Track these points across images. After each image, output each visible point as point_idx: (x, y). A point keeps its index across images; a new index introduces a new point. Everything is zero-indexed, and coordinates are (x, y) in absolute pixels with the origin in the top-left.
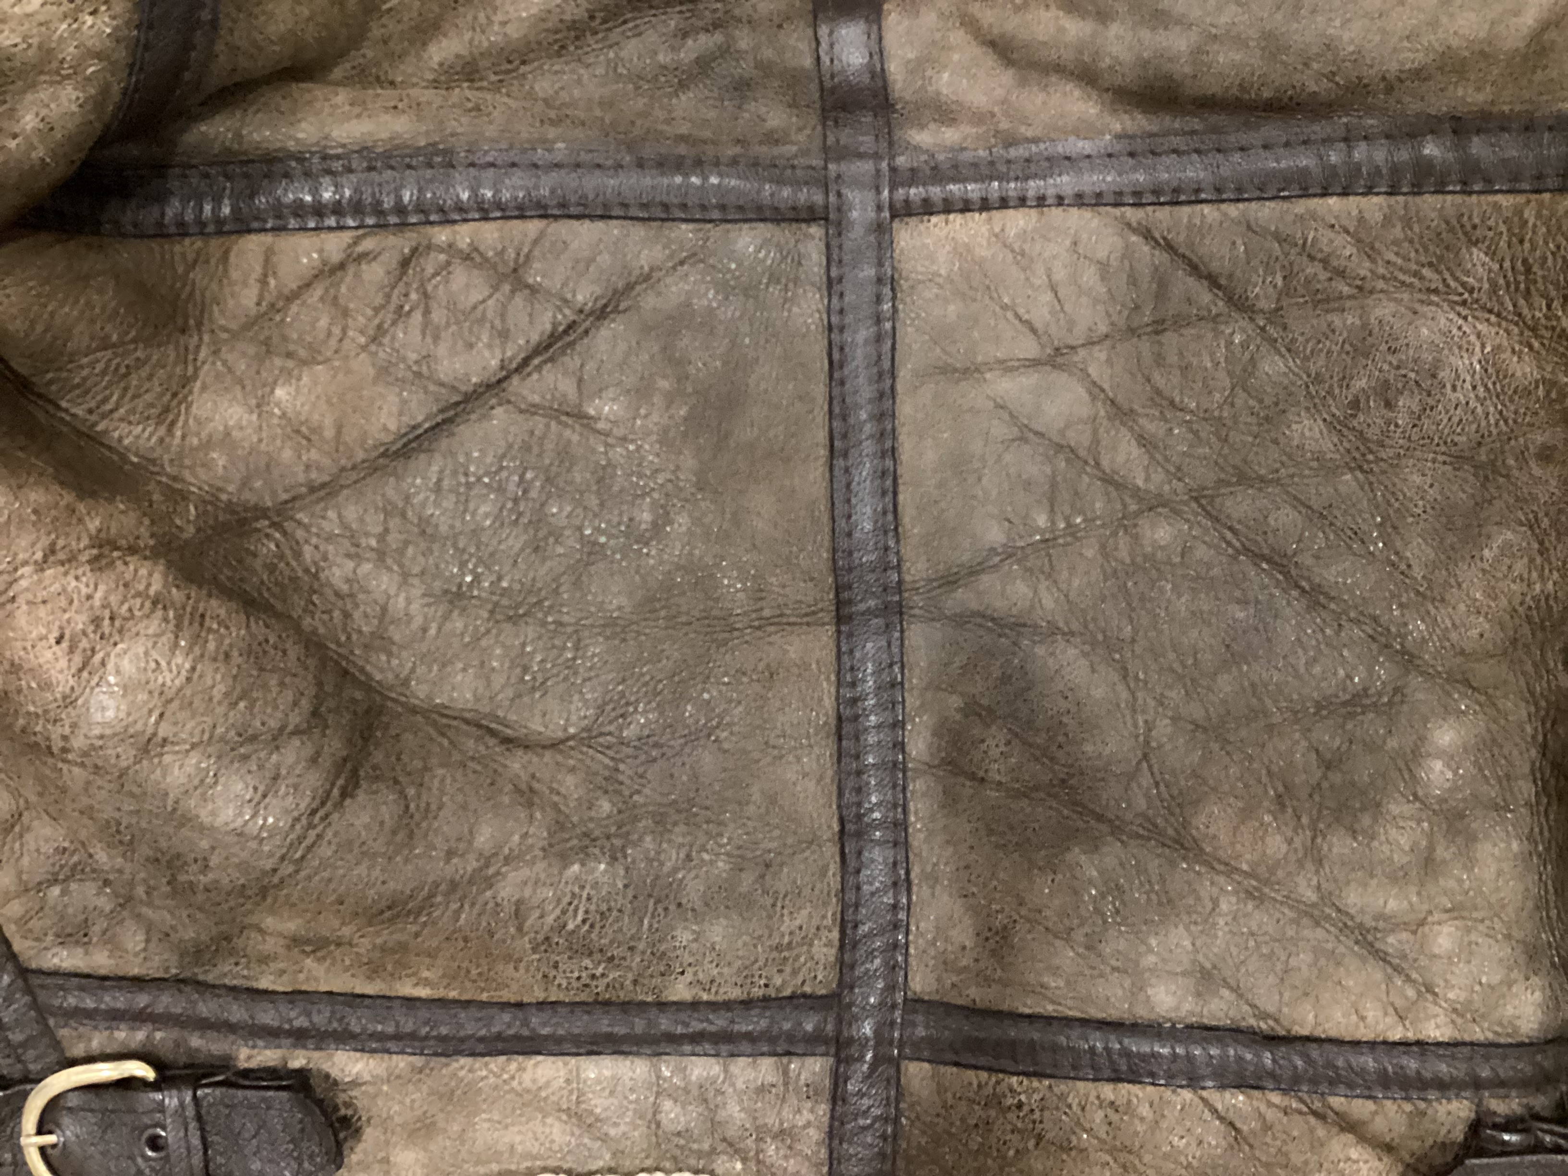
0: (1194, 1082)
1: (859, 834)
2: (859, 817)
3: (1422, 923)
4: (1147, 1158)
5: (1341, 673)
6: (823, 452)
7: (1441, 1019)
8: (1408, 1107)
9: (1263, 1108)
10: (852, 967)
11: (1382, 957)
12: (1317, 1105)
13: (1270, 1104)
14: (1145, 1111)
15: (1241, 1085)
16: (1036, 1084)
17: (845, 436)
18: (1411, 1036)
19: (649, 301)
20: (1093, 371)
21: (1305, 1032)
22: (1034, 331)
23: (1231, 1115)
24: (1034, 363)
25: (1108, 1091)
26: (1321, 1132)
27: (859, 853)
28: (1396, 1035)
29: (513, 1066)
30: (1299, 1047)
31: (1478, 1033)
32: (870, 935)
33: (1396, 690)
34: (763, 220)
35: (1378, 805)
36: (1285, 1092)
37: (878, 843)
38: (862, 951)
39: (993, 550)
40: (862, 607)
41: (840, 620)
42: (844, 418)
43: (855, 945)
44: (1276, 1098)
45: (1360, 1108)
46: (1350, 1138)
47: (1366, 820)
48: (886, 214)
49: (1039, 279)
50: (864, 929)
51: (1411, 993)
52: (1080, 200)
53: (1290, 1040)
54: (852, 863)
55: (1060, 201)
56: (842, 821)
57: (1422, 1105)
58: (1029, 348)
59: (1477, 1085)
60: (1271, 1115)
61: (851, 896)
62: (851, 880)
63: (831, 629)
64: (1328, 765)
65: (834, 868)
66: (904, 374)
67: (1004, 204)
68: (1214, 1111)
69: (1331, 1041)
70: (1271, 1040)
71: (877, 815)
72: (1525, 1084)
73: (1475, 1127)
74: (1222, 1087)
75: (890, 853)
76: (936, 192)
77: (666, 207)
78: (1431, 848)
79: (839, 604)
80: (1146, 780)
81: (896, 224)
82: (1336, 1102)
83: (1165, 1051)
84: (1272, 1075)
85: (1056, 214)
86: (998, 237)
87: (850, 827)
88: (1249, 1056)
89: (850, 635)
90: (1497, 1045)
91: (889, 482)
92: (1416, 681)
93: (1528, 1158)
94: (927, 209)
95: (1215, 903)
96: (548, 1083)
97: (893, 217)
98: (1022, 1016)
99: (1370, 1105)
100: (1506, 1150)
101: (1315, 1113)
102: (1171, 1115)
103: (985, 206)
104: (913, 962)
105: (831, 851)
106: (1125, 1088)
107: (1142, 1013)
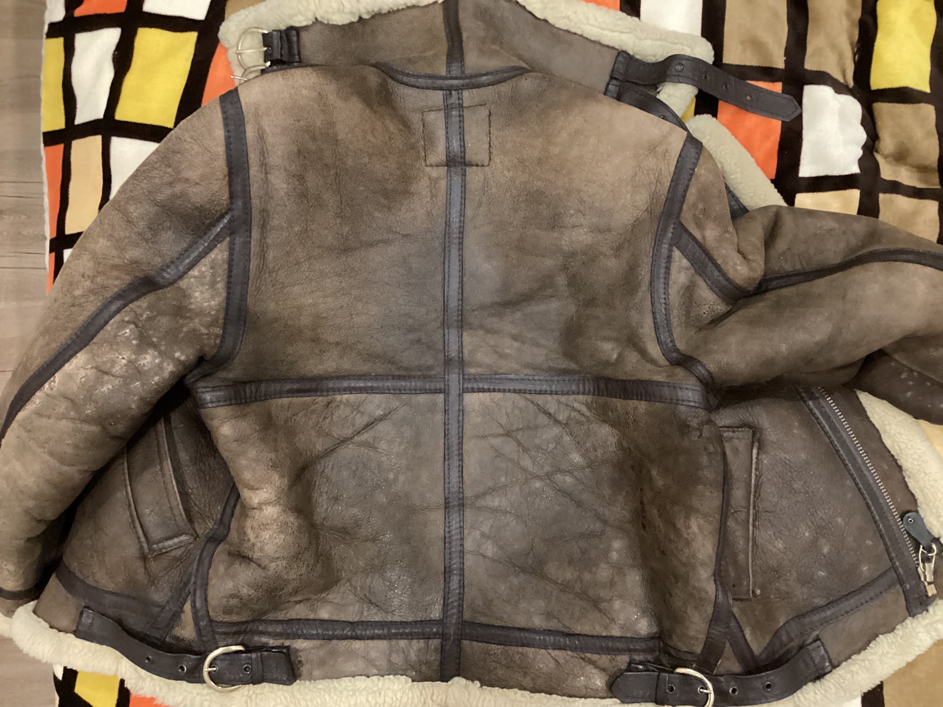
0: (546, 648)
1: (450, 572)
2: (450, 567)
3: (611, 600)
4: (532, 670)
5: (586, 525)
6: (442, 459)
7: (617, 629)
8: (609, 657)
9: (566, 656)
10: (447, 612)
11: (600, 610)
12: (583, 656)
13: (568, 655)
14: (531, 656)
15: (560, 649)
16: (499, 647)
17: (448, 455)
18: (608, 634)
19: (395, 417)
20: (518, 437)
21: (578, 632)
22: (502, 426)
23: (556, 658)
24: (503, 435)
25: (520, 649)
26: (583, 664)
27: (450, 577)
28: (604, 634)
29: (349, 643)
30: (576, 637)
31: (629, 635)
32: (452, 602)
33: (602, 531)
34: (427, 393)
35: (598, 565)
36: (572, 651)
37: (456, 575)
38: (449, 607)
39: (489, 488)
40: (452, 504)
41: (446, 508)
42: (448, 449)
43: (448, 604)
44: (570, 653)
45: (595, 657)
46: (591, 666)
47: (594, 569)
48: (461, 391)
49: (504, 412)
50: (450, 600)
51: (608, 621)
52: (515, 391)
53: (574, 635)
54: (447, 579)
55: (509, 391)
56: (445, 568)
57: (613, 656)
58: (500, 431)
59: (630, 650)
60: (568, 658)
61: (447, 590)
62: (447, 586)
63: (443, 511)
64: (583, 553)
65: (442, 582)
66: (465, 437)
67: (494, 390)
68: (552, 656)
69: (586, 635)
70: (568, 635)
71: (455, 566)
72: (644, 651)
73: (630, 664)
74: (554, 649)
75: (458, 577)
76: (475, 386)
77: (400, 390)
78: (613, 578)
79: (446, 503)
80: (531, 555)
81: (465, 394)
82: (588, 655)
83: (538, 638)
84: (569, 646)
85: (508, 394)
86: (492, 400)
87: (447, 570)
88: (562, 640)
89: (449, 512)
90: (634, 638)
91: (460, 469)
92: (608, 528)
93: (645, 673)
94: (473, 390)
95: (552, 592)
96: (359, 649)
97: (463, 392)
98: (495, 626)
99: (598, 656)
100: (638, 670)
101: (581, 658)
102: (539, 657)
103: (489, 390)
104: (465, 610)
105: (442, 577)
106: (526, 649)
107: (530, 625)
